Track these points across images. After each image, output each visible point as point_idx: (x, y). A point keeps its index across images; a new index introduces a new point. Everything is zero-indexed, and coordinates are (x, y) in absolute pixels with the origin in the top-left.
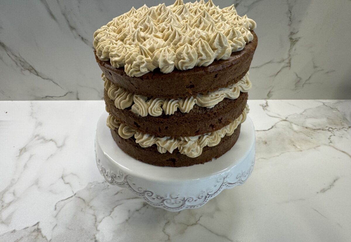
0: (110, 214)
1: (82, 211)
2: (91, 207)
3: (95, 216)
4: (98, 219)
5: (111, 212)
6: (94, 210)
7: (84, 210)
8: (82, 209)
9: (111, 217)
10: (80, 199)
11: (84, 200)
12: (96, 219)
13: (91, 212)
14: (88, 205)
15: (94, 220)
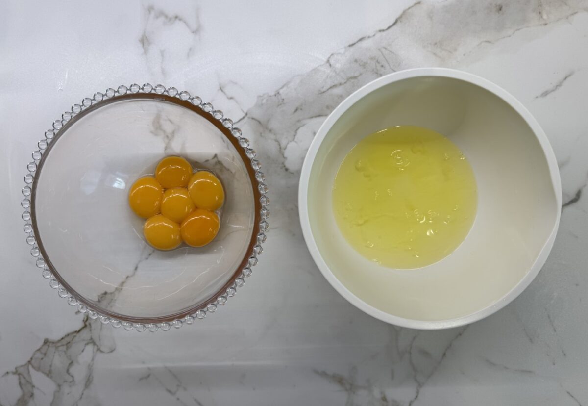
0: (294, 139)
1: (261, 136)
2: (270, 131)
3: (278, 141)
4: (283, 145)
5: (295, 136)
6: (275, 134)
7: (263, 135)
8: (261, 134)
9: (296, 142)
10: (253, 120)
11: (260, 122)
12: (280, 145)
13: (272, 136)
14: (267, 128)
15: (278, 147)
